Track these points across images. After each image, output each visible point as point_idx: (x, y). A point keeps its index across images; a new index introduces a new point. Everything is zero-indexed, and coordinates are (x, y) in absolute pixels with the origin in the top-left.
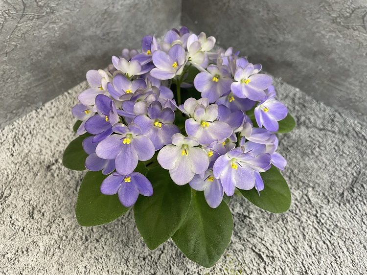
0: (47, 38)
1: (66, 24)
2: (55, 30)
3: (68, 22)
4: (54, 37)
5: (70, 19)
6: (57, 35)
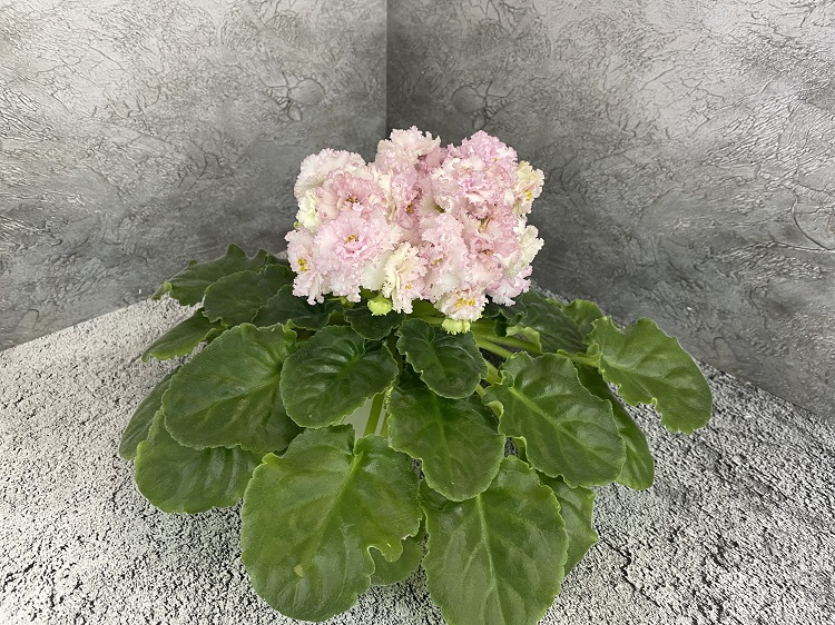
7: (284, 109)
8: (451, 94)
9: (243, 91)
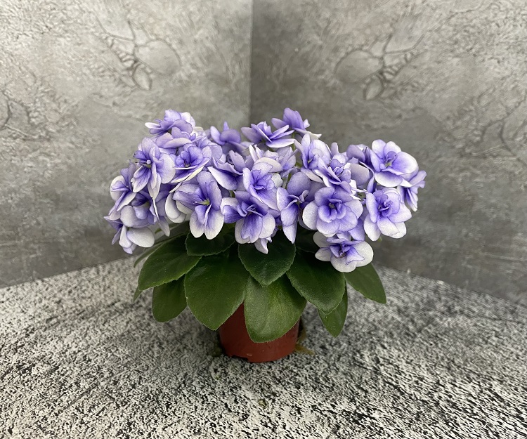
0: (31, 175)
1: (66, 163)
2: (46, 166)
3: (70, 162)
4: (42, 176)
5: (73, 159)
6: (47, 175)
7: (128, 69)
8: (333, 65)
9: (72, 27)
